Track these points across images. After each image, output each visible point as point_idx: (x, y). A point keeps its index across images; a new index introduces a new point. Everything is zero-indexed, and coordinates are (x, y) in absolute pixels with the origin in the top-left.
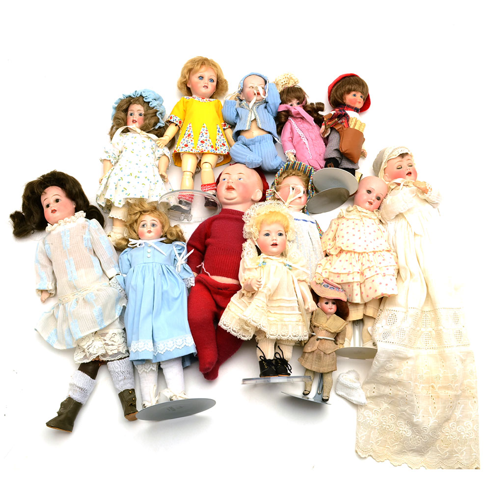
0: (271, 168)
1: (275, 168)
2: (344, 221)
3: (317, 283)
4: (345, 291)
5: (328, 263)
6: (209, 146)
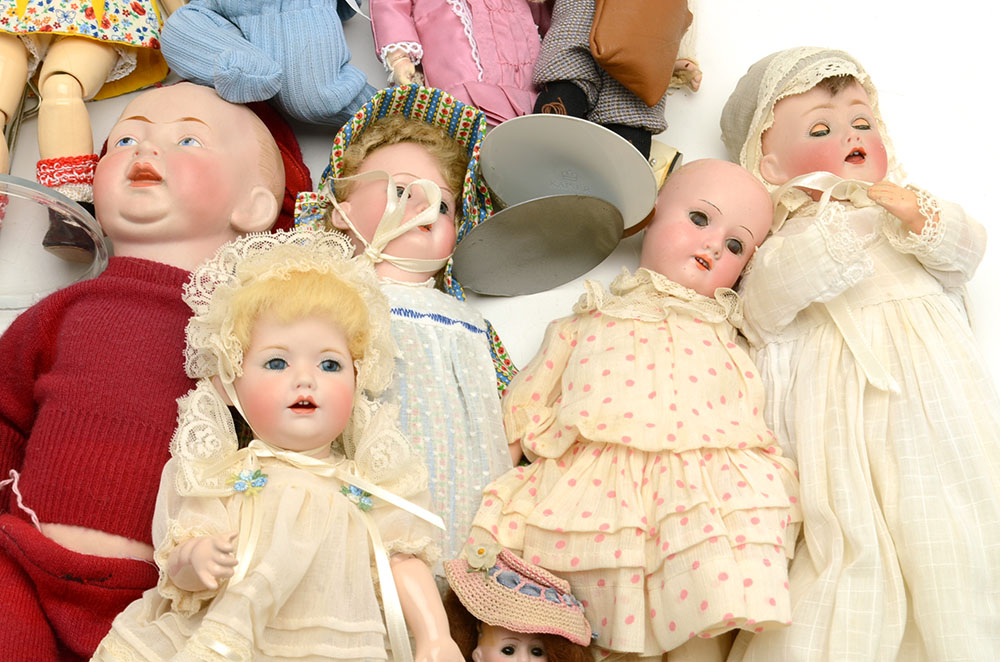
0: (319, 108)
1: (337, 108)
2: (597, 327)
3: (471, 569)
4: (585, 604)
5: (525, 491)
6: (78, 11)
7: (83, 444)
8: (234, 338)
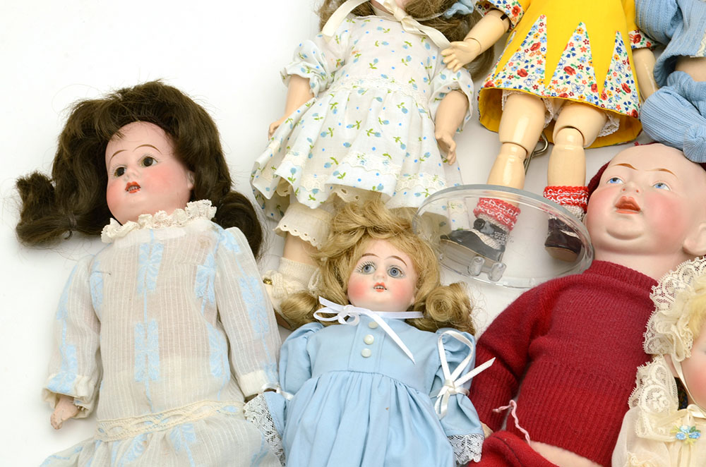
6: (586, 85)
7: (568, 390)
8: (688, 330)
